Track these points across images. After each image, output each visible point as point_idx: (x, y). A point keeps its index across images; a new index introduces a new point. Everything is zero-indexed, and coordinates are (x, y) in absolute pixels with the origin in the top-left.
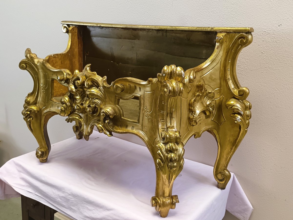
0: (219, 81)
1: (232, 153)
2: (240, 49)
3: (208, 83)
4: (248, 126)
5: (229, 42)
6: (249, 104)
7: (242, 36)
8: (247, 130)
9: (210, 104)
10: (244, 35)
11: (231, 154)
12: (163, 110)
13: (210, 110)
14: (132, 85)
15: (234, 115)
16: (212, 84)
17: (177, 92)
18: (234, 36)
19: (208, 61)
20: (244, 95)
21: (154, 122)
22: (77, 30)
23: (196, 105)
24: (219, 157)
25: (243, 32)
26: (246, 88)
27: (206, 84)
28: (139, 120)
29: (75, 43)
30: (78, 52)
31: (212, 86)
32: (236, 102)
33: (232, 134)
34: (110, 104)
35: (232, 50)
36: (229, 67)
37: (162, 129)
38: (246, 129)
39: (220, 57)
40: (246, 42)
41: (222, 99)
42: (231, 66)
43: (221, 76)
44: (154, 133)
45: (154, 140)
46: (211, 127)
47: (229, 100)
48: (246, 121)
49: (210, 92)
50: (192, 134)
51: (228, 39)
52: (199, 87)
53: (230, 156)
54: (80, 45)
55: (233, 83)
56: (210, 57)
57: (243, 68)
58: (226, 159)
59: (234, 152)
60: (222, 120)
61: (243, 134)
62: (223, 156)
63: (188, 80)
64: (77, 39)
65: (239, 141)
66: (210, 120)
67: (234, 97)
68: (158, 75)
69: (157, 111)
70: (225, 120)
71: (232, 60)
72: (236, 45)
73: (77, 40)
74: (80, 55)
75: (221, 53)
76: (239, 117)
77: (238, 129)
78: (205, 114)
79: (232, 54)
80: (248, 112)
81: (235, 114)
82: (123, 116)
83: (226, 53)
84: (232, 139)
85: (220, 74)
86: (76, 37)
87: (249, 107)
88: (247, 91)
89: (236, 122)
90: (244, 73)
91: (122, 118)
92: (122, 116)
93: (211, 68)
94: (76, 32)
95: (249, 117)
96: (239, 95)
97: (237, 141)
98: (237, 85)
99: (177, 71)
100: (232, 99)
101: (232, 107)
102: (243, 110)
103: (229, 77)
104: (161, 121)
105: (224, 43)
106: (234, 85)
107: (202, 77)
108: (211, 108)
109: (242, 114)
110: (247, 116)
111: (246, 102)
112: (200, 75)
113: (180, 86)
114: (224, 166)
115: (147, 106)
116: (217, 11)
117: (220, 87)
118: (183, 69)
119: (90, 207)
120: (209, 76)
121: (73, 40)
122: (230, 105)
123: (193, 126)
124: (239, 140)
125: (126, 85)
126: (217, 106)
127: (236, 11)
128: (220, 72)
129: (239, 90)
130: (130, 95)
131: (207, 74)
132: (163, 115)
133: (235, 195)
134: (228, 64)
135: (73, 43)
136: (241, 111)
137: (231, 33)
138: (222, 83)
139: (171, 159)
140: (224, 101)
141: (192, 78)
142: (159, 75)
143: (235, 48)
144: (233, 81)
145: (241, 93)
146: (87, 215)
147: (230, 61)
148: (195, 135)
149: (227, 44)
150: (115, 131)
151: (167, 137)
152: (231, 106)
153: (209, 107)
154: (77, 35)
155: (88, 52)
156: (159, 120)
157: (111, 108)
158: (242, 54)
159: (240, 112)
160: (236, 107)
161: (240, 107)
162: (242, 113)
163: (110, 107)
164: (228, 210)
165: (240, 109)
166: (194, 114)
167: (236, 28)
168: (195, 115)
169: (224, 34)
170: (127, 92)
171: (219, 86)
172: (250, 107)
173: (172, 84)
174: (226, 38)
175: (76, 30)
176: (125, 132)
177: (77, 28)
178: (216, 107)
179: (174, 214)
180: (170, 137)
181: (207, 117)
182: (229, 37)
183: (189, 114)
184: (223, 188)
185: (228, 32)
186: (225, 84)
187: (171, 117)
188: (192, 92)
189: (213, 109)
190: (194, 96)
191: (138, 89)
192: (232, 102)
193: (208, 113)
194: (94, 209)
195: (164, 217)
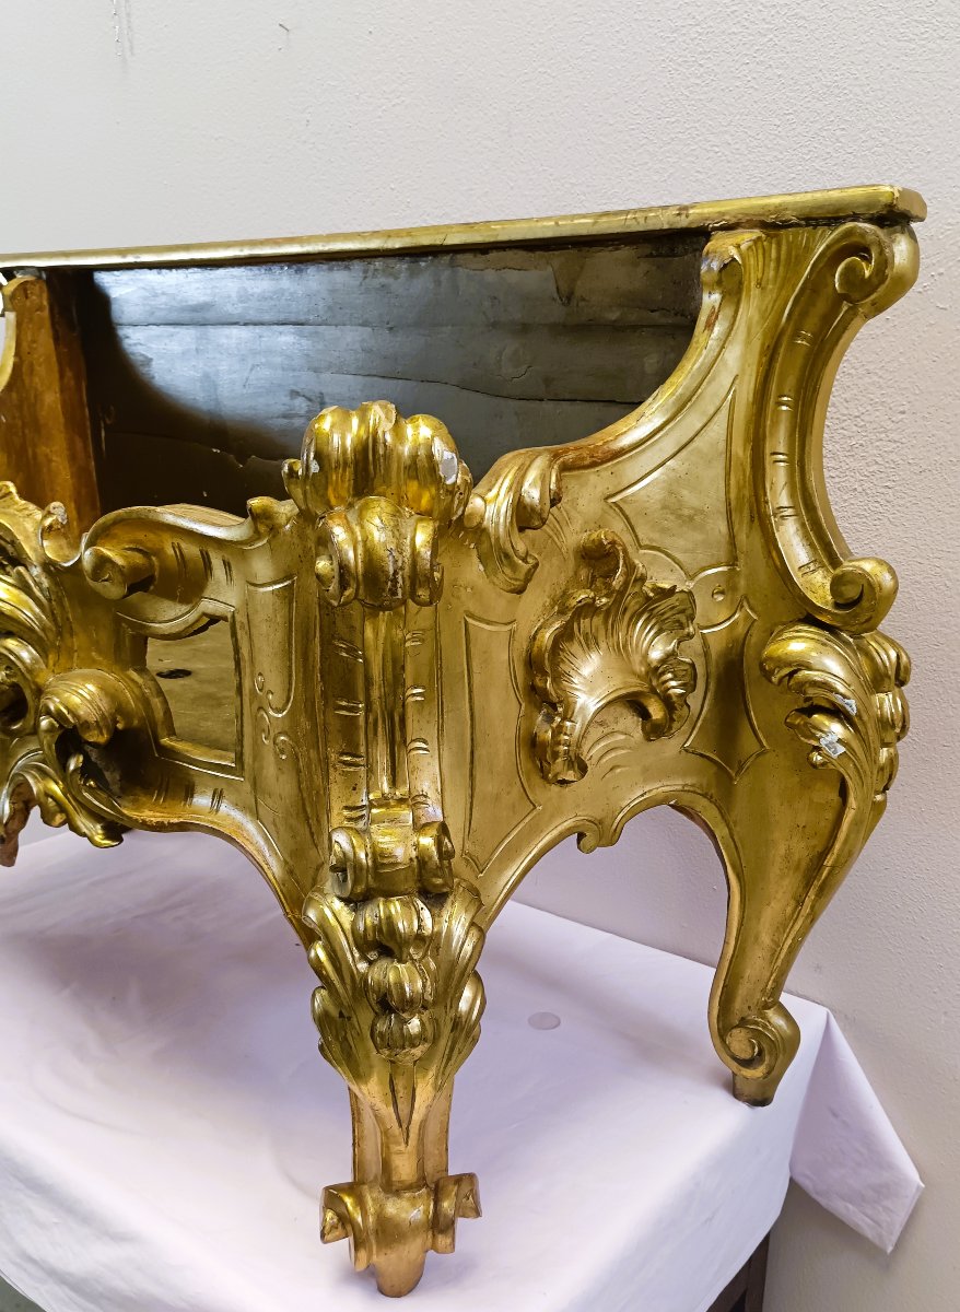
0: (723, 527)
1: (800, 922)
2: (844, 326)
3: (656, 536)
4: (890, 778)
5: (781, 289)
6: (893, 655)
7: (854, 239)
8: (885, 801)
9: (669, 657)
10: (863, 234)
11: (797, 927)
12: (350, 695)
13: (671, 691)
14: (191, 550)
15: (808, 720)
16: (681, 542)
17: (395, 581)
18: (809, 250)
19: (655, 406)
20: (865, 603)
21: (309, 766)
22: (45, 295)
23: (577, 662)
24: (732, 943)
25: (855, 217)
26: (881, 562)
27: (646, 542)
28: (239, 759)
29: (40, 365)
30: (63, 407)
31: (678, 556)
32: (819, 646)
33: (802, 820)
34: (92, 663)
35: (796, 335)
36: (779, 441)
37: (346, 813)
38: (879, 798)
39: (724, 380)
40: (875, 281)
41: (741, 630)
42: (791, 436)
43: (733, 496)
44: (312, 834)
45: (311, 872)
46: (680, 788)
47: (780, 633)
48: (877, 753)
49: (663, 589)
50: (555, 833)
51: (772, 265)
52: (597, 559)
53: (791, 936)
54: (69, 374)
55: (806, 537)
56: (668, 381)
57: (879, 459)
58: (774, 954)
59: (813, 918)
60: (748, 744)
61: (856, 823)
62: (757, 938)
63: (503, 510)
64: (51, 341)
65: (836, 861)
66: (670, 747)
67: (809, 617)
68: (286, 469)
69: (319, 703)
70: (762, 746)
71: (796, 401)
72: (821, 306)
73: (52, 347)
74: (73, 424)
75: (733, 355)
76: (836, 729)
77: (834, 797)
78: (644, 714)
79: (799, 361)
80: (887, 703)
81: (810, 715)
82: (172, 732)
83: (762, 354)
84: (801, 850)
85: (727, 485)
86: (43, 330)
87: (892, 673)
88: (886, 580)
89: (817, 758)
90: (883, 490)
91: (165, 741)
92: (161, 730)
93: (668, 444)
94: (40, 308)
95: (893, 726)
96: (837, 605)
97: (829, 861)
98: (825, 547)
99: (402, 443)
100: (796, 628)
101: (795, 672)
102: (860, 692)
103: (784, 500)
104: (345, 763)
105: (749, 296)
106: (811, 545)
107: (613, 500)
108: (673, 683)
109: (853, 712)
110: (885, 724)
111: (877, 642)
112: (599, 489)
113: (413, 539)
114: (763, 991)
115: (266, 674)
116: (737, 146)
117: (732, 561)
118: (445, 430)
119: (42, 1212)
120: (658, 495)
121: (29, 347)
122: (782, 662)
123: (564, 782)
124: (838, 855)
125: (159, 553)
126: (713, 669)
127: (838, 133)
128: (728, 474)
129: (838, 571)
130: (184, 608)
131: (645, 481)
132: (350, 723)
133: (835, 1115)
134: (775, 424)
135: (31, 366)
136: (844, 697)
137: (786, 225)
138: (742, 538)
139: (385, 995)
140: (754, 639)
141: (536, 500)
142: (291, 468)
143: (813, 321)
144: (803, 525)
145: (851, 592)
146: (31, 1251)
147: (784, 408)
148: (581, 836)
149: (770, 298)
150: (123, 815)
151: (357, 866)
152: (787, 671)
153: (663, 673)
154: (48, 323)
155: (112, 408)
156: (333, 757)
157: (91, 687)
158: (873, 383)
159: (838, 699)
160: (817, 676)
161: (841, 674)
162: (852, 706)
163: (86, 678)
164: (801, 1180)
165: (840, 687)
166: (564, 719)
167: (818, 195)
168: (568, 724)
169: (746, 237)
170: (170, 595)
171: (723, 555)
172: (902, 674)
173: (362, 527)
174: (760, 264)
175: (41, 297)
176: (175, 820)
177: (45, 288)
178: (708, 676)
179: (457, 1276)
180: (374, 861)
181: (654, 731)
182: (778, 259)
183: (529, 718)
184: (760, 1100)
185: (772, 225)
186: (757, 540)
187: (397, 741)
188: (547, 588)
189: (690, 687)
190: (562, 612)
191: (218, 570)
192: (799, 644)
193: (656, 711)
194: (56, 1223)
195: (398, 1295)
